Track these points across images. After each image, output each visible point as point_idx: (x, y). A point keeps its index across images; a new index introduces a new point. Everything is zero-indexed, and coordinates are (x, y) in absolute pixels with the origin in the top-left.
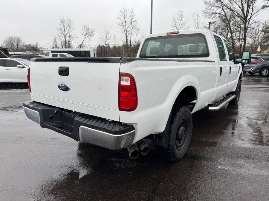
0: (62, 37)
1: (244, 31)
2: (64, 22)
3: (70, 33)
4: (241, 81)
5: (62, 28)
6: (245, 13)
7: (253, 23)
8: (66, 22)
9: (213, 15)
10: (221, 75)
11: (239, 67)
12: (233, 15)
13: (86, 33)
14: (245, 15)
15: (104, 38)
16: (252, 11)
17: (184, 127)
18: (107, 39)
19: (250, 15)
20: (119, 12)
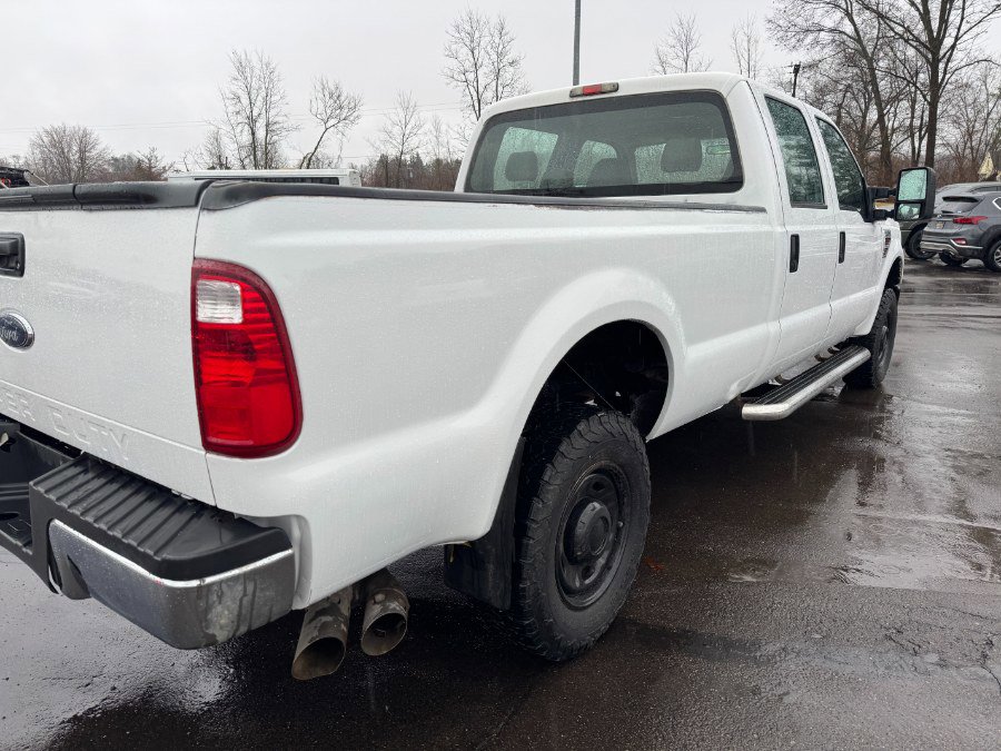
0: (240, 128)
1: (928, 98)
2: (248, 70)
3: (272, 113)
4: (897, 292)
5: (240, 92)
6: (935, 25)
7: (963, 64)
8: (257, 72)
9: (810, 38)
10: (793, 268)
11: (888, 233)
12: (888, 35)
13: (329, 112)
14: (935, 34)
15: (397, 131)
16: (962, 19)
17: (604, 502)
18: (407, 132)
19: (954, 34)
20: (452, 31)
